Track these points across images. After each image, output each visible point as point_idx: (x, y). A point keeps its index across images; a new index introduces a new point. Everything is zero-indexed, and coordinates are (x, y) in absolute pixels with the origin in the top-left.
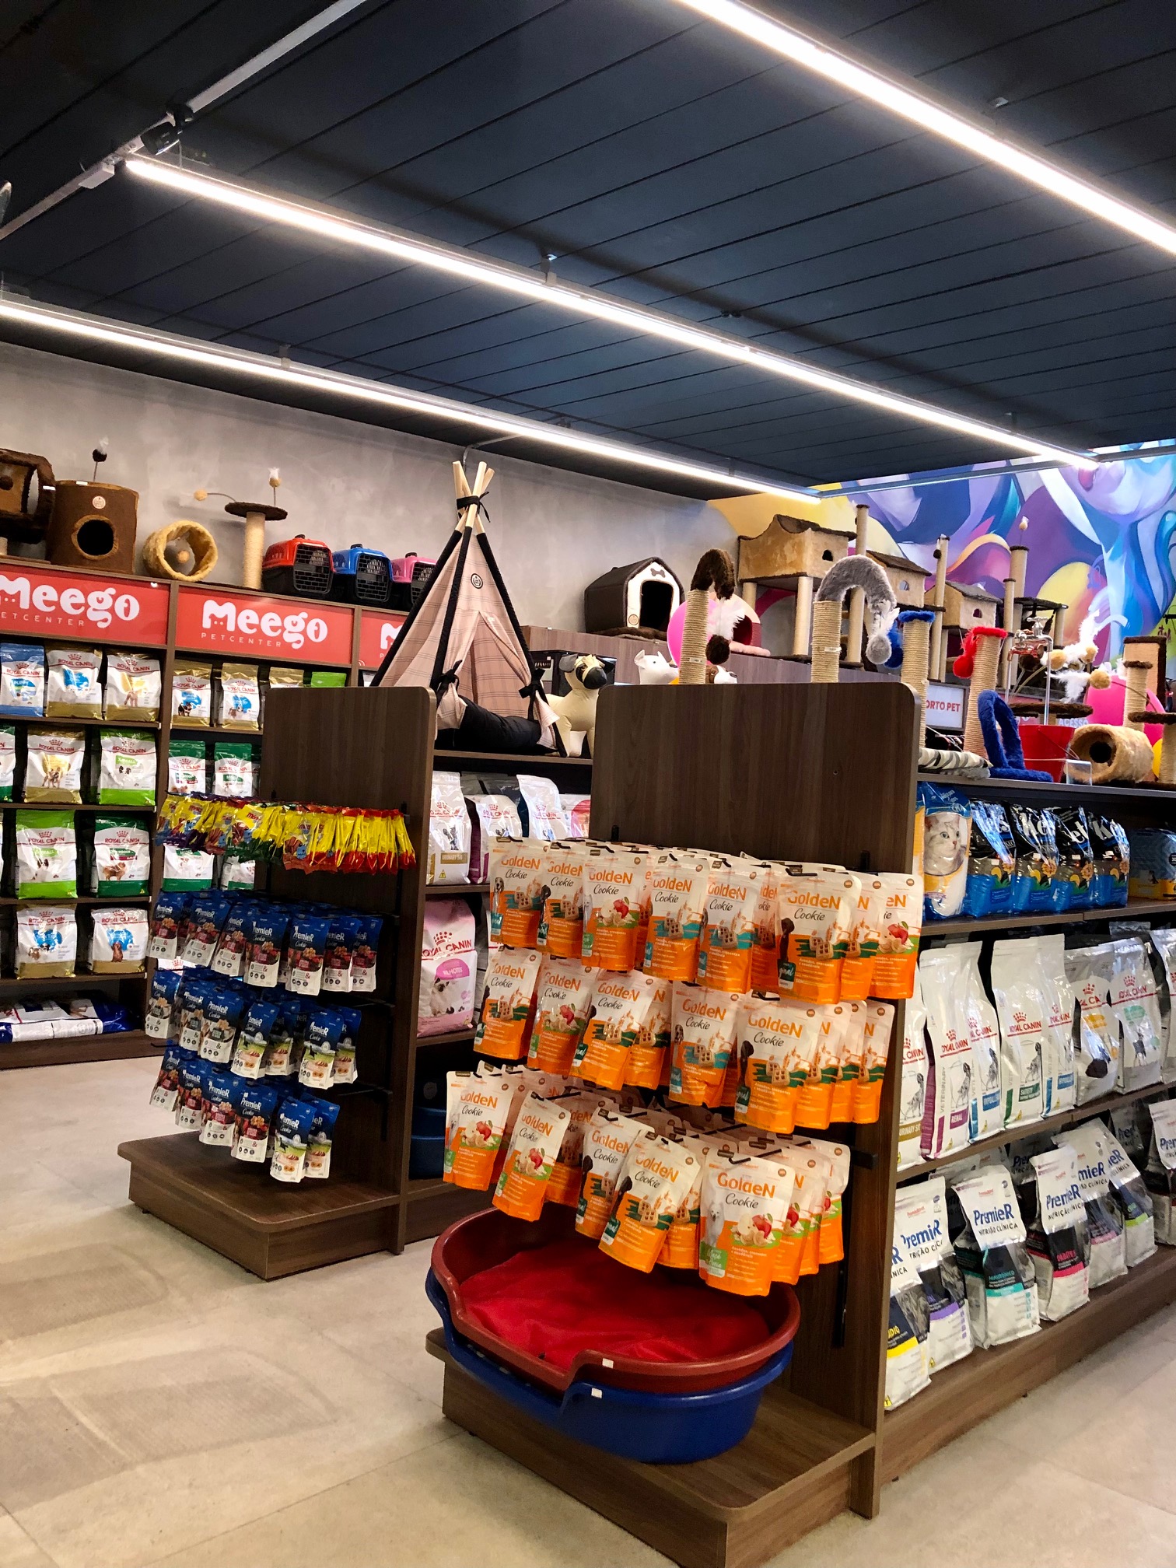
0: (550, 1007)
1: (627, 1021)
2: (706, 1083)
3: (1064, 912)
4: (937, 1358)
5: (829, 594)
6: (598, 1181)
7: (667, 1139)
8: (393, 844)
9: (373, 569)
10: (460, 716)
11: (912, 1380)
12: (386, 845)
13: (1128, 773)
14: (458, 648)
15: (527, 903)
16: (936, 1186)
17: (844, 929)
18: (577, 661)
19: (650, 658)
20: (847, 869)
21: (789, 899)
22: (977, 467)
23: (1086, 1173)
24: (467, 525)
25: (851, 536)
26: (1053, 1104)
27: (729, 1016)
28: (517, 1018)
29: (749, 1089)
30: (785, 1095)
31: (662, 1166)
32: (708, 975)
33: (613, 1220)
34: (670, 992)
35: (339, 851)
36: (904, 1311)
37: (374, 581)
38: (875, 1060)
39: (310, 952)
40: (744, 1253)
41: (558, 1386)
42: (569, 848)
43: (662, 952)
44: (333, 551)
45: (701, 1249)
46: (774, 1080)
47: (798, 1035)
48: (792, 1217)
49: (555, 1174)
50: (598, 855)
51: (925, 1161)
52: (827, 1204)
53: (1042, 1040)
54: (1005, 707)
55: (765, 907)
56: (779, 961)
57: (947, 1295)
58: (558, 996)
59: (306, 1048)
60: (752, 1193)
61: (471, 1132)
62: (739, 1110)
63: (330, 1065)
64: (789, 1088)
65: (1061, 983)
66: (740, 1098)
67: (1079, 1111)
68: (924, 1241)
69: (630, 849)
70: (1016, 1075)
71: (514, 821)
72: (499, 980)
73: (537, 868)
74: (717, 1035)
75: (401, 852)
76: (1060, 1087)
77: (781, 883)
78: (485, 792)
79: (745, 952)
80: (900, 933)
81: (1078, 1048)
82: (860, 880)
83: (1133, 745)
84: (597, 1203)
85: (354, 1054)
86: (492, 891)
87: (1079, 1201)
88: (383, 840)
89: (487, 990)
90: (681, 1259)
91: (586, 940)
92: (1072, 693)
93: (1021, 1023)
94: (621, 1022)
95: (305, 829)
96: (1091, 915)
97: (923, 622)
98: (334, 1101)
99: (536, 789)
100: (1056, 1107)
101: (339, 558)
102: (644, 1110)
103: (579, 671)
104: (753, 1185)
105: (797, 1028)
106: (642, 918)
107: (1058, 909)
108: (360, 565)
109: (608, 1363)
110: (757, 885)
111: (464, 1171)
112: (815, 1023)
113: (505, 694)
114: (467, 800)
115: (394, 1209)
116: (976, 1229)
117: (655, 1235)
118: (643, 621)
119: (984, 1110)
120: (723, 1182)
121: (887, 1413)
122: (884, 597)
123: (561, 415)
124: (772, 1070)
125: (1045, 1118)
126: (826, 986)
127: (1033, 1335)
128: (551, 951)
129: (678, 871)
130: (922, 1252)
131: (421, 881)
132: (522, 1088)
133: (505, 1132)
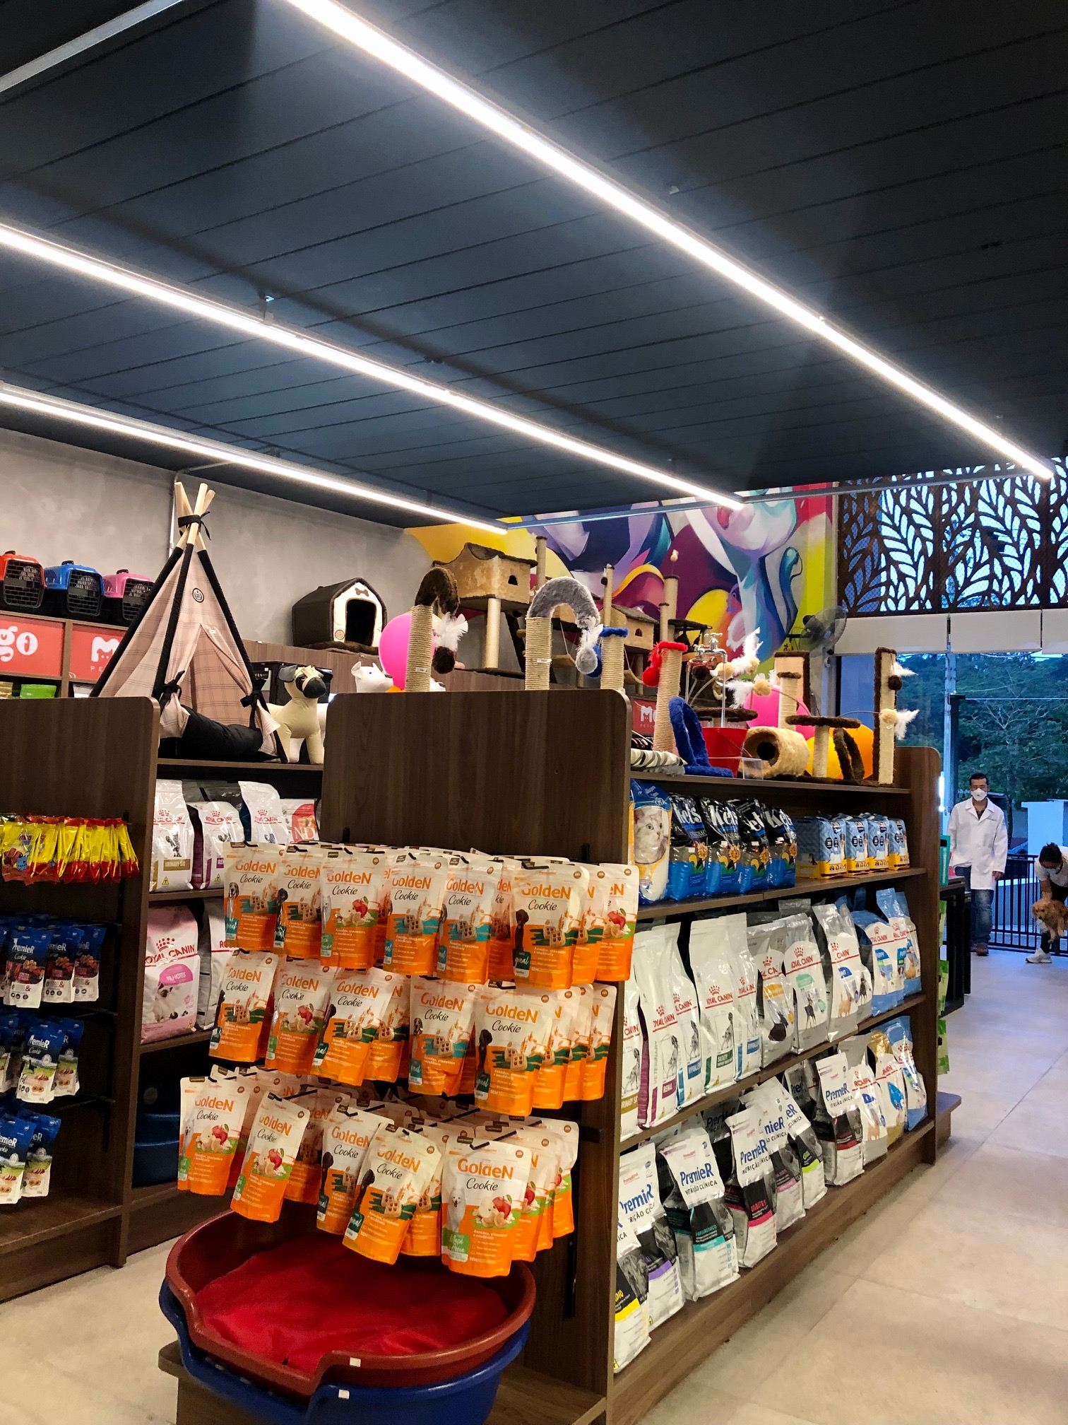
0: (287, 1008)
1: (368, 1017)
2: (446, 1073)
3: (747, 893)
4: (655, 1315)
5: (540, 611)
6: (339, 1176)
7: (407, 1130)
8: (116, 852)
9: (84, 585)
10: (182, 725)
11: (635, 1341)
12: (110, 854)
13: (790, 768)
14: (181, 659)
15: (263, 907)
16: (647, 1152)
17: (575, 917)
18: (297, 671)
19: (366, 669)
20: (571, 860)
21: (523, 891)
22: (635, 506)
23: (770, 1128)
24: (189, 542)
25: (532, 564)
26: (744, 1068)
27: (467, 1006)
28: (254, 1021)
29: (488, 1076)
30: (524, 1079)
31: (403, 1157)
32: (448, 968)
33: (357, 1215)
34: (408, 987)
35: (61, 862)
36: (626, 1275)
37: (85, 595)
38: (600, 1040)
39: (31, 964)
40: (485, 1235)
41: (304, 1391)
42: (306, 851)
43: (403, 949)
44: (44, 566)
45: (443, 1236)
46: (512, 1066)
47: (534, 1021)
48: (530, 1196)
49: (294, 1172)
50: (337, 857)
51: (641, 1131)
52: (560, 1179)
53: (733, 1010)
54: (691, 713)
55: (499, 900)
56: (514, 951)
57: (661, 1254)
58: (296, 996)
59: (24, 1063)
60: (492, 1176)
61: (207, 1138)
62: (479, 1097)
63: (51, 1079)
64: (527, 1073)
65: (745, 956)
66: (480, 1085)
67: (765, 1073)
68: (639, 1205)
69: (365, 850)
70: (713, 1044)
71: (236, 827)
72: (235, 984)
73: (273, 871)
74: (456, 1026)
75: (124, 861)
76: (749, 1051)
77: (514, 876)
78: (206, 799)
79: (484, 944)
80: (619, 920)
81: (762, 1015)
82: (587, 871)
83: (793, 744)
84: (338, 1199)
85: (76, 1066)
86: (226, 896)
87: (766, 1155)
88: (106, 849)
89: (222, 994)
90: (423, 1247)
91: (325, 939)
92: (740, 700)
93: (716, 996)
94: (362, 1019)
95: (26, 840)
96: (769, 895)
97: (618, 637)
98: (56, 1116)
99: (258, 795)
100: (747, 1070)
101: (51, 574)
102: (382, 1103)
103: (299, 681)
104: (492, 1169)
105: (533, 1014)
106: (379, 916)
107: (742, 891)
108: (72, 581)
109: (355, 1362)
110: (494, 879)
111: (200, 1177)
112: (550, 1007)
113: (226, 704)
114: (189, 807)
115: (115, 1222)
116: (683, 1190)
117: (399, 1225)
118: (350, 635)
119: (689, 1078)
120: (463, 1168)
121: (616, 1375)
122: (590, 614)
123: (270, 445)
124: (510, 1056)
125: (738, 1081)
126: (559, 973)
127: (733, 1283)
128: (288, 952)
129: (416, 870)
130: (638, 1216)
131: (144, 888)
132: (257, 1090)
133: (241, 1134)
